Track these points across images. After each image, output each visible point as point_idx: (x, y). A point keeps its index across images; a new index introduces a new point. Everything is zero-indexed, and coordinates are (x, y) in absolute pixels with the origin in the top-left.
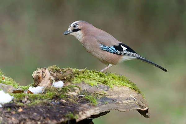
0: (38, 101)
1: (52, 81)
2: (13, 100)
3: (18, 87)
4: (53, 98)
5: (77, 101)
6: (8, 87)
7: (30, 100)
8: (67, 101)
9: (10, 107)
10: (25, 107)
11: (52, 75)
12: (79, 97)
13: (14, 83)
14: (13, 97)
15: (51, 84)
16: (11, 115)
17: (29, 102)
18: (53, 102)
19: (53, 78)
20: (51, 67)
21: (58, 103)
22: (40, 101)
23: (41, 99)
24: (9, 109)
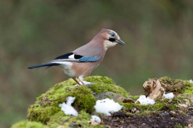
0: (147, 112)
1: (162, 92)
2: (122, 109)
3: (129, 97)
4: (163, 109)
5: (187, 113)
6: (118, 97)
7: (140, 110)
8: (177, 112)
9: (119, 116)
10: (135, 117)
11: (163, 86)
12: (189, 109)
13: (124, 93)
14: (122, 106)
15: (162, 95)
16: (120, 124)
17: (138, 111)
18: (163, 114)
19: (163, 89)
20: (163, 78)
21: (168, 114)
22: (149, 111)
23: (150, 109)
24: (118, 118)
